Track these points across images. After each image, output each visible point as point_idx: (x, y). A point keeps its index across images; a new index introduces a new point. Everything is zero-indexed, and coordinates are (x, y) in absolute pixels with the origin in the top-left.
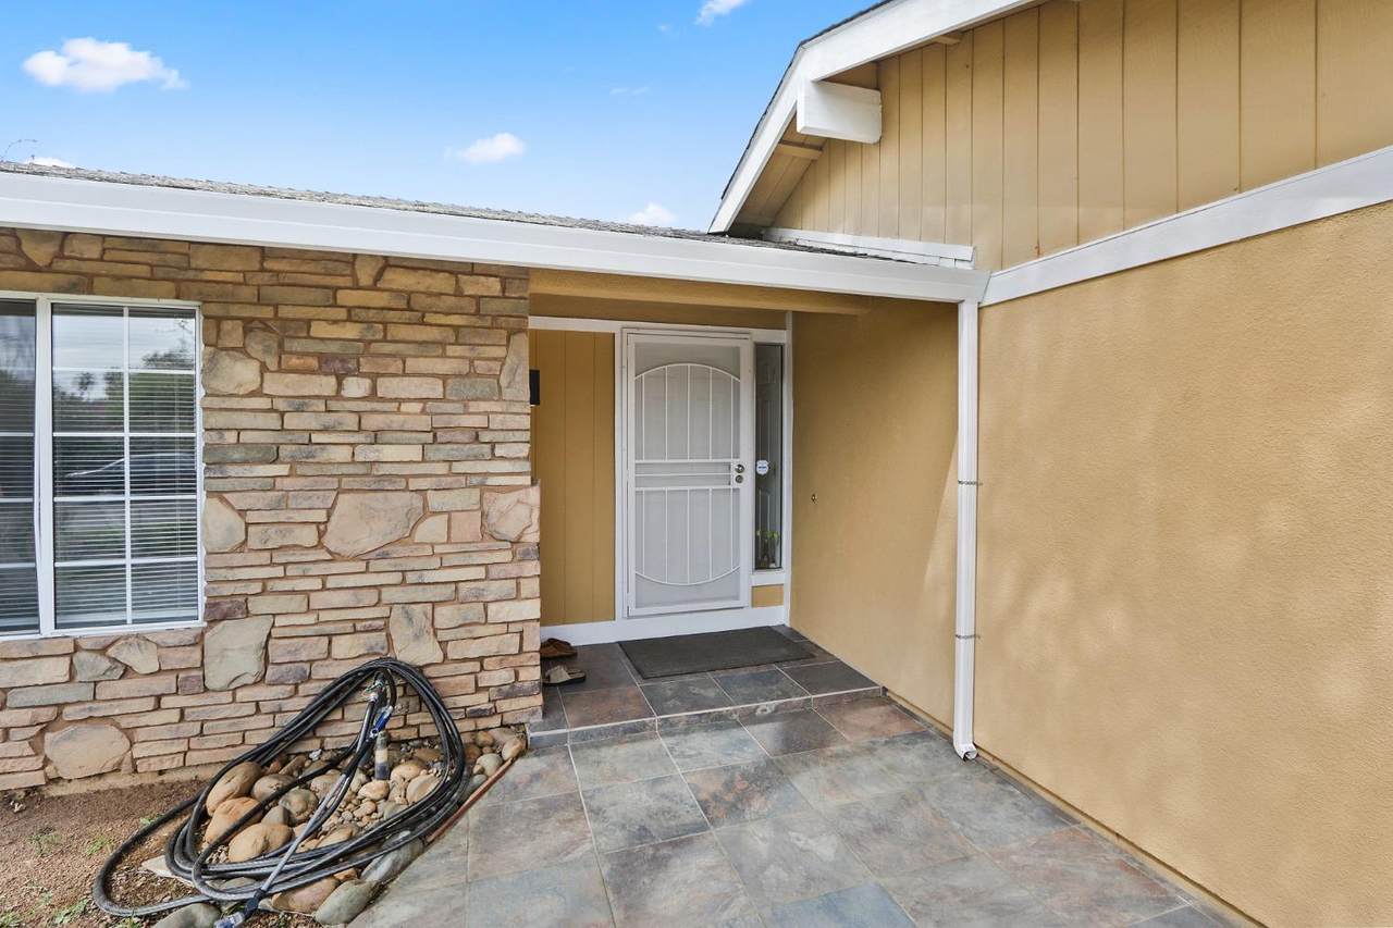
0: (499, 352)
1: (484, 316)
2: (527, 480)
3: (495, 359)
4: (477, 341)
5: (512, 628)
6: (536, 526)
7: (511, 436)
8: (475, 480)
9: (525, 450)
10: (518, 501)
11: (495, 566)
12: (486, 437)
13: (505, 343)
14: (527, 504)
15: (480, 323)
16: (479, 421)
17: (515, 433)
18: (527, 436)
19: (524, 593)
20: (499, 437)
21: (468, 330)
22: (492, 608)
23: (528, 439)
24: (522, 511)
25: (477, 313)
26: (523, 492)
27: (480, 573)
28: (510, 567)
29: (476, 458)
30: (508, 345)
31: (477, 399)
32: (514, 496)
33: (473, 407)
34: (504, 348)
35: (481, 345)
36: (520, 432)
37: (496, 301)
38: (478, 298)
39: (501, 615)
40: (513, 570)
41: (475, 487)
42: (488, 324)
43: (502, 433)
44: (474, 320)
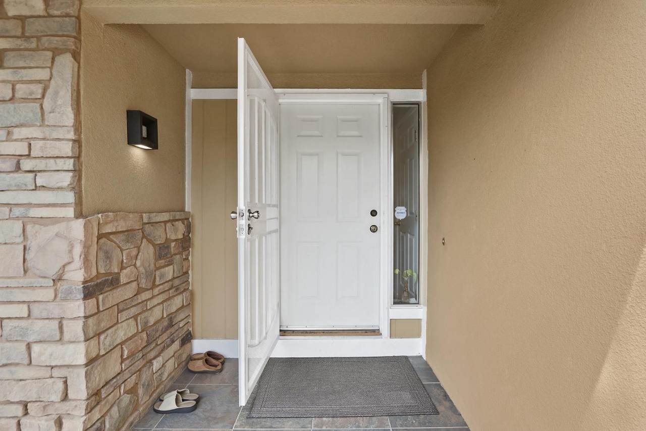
0: (43, 74)
1: (29, 38)
2: (70, 212)
3: (40, 82)
4: (21, 64)
5: (56, 373)
6: (78, 262)
7: (52, 165)
8: (17, 212)
9: (67, 179)
10: (56, 235)
11: (37, 304)
12: (27, 165)
13: (49, 65)
14: (66, 238)
15: (24, 45)
16: (22, 149)
17: (58, 160)
18: (69, 164)
19: (67, 336)
20: (40, 165)
21: (12, 54)
22: (36, 348)
23: (71, 167)
24: (61, 246)
25: (23, 36)
26: (64, 224)
27: (23, 311)
28: (51, 306)
29: (20, 188)
30: (51, 68)
31: (21, 125)
32: (55, 229)
33: (18, 133)
34: (48, 70)
35: (25, 68)
36: (62, 160)
37: (41, 20)
38: (22, 19)
39: (43, 358)
40: (55, 310)
41: (18, 218)
42: (34, 45)
43: (44, 161)
44: (19, 43)
